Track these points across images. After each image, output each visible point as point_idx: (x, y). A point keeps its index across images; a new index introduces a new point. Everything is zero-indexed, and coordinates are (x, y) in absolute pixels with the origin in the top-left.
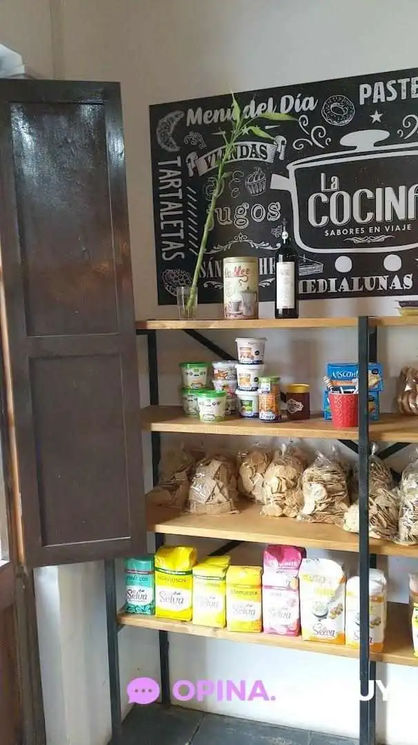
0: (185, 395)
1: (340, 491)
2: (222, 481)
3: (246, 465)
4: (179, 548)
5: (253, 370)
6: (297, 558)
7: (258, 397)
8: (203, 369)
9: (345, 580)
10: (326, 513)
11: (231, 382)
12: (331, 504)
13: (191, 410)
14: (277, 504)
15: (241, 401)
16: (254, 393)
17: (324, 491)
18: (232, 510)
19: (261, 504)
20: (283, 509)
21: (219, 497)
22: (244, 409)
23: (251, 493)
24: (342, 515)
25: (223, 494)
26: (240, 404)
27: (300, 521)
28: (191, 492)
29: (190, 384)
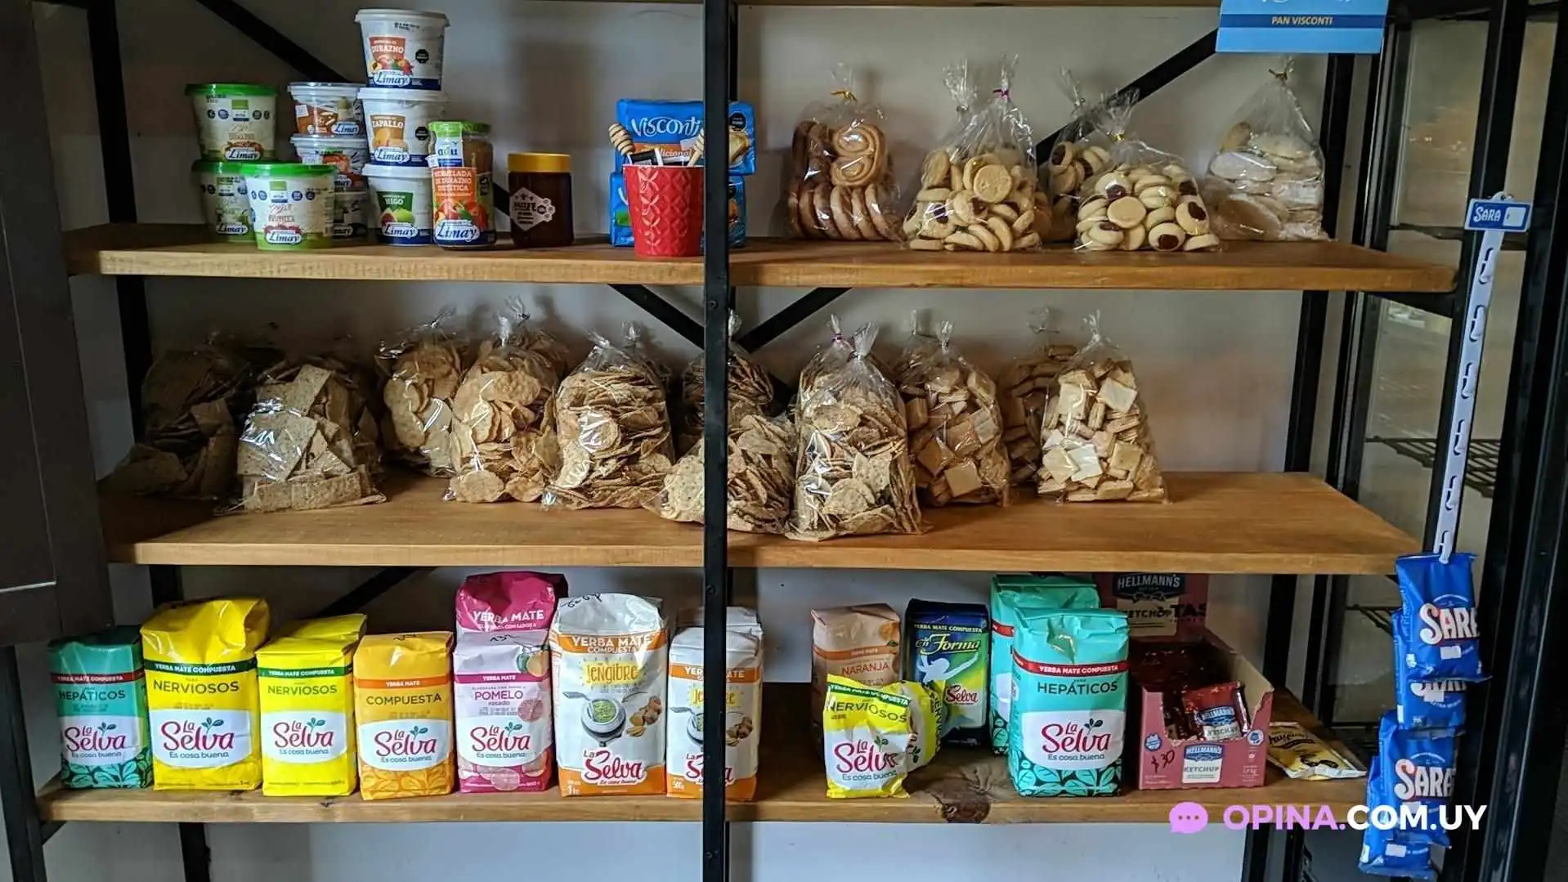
0: (209, 179)
1: (654, 427)
2: (333, 420)
3: (404, 379)
4: (216, 604)
5: (411, 104)
6: (544, 597)
7: (428, 182)
8: (260, 103)
9: (666, 639)
10: (618, 481)
11: (352, 143)
12: (632, 459)
13: (231, 221)
14: (490, 469)
15: (381, 194)
16: (417, 172)
17: (613, 427)
18: (364, 495)
19: (444, 475)
20: (505, 481)
21: (328, 461)
22: (389, 218)
23: (418, 452)
24: (657, 483)
25: (339, 453)
26: (377, 202)
27: (550, 507)
28: (243, 455)
29: (221, 144)
